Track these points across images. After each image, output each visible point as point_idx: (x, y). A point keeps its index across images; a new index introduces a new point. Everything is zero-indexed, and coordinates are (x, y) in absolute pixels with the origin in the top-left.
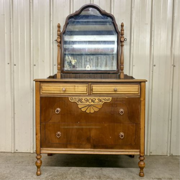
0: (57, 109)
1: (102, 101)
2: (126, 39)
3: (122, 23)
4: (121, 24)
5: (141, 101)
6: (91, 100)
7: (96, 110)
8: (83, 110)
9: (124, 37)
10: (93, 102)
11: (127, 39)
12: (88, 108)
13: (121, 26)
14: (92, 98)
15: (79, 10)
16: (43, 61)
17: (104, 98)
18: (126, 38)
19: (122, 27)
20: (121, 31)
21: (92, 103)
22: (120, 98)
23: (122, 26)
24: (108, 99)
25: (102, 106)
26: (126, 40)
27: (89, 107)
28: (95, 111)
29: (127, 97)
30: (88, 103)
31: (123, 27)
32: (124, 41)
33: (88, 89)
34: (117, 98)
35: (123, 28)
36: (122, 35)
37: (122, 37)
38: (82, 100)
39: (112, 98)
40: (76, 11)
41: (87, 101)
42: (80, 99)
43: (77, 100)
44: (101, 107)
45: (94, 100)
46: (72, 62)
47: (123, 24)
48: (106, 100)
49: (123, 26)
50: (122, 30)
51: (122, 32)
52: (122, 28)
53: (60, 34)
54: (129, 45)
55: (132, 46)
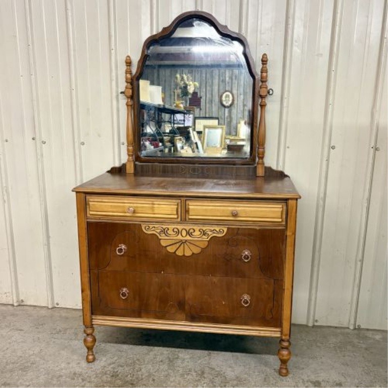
0: (120, 245)
1: (208, 234)
2: (272, 90)
3: (265, 54)
4: (261, 57)
5: (286, 236)
6: (186, 230)
7: (197, 250)
8: (171, 249)
9: (266, 88)
10: (189, 235)
11: (274, 90)
12: (180, 246)
13: (262, 61)
14: (188, 228)
15: (171, 25)
17: (212, 229)
18: (271, 89)
19: (263, 64)
20: (262, 72)
21: (188, 238)
22: (245, 229)
23: (264, 61)
24: (220, 230)
25: (206, 243)
26: (271, 93)
27: (183, 245)
28: (193, 253)
29: (258, 228)
30: (180, 237)
31: (266, 64)
32: (266, 96)
33: (179, 210)
34: (239, 229)
35: (266, 67)
36: (264, 80)
37: (263, 87)
38: (168, 232)
39: (228, 228)
40: (165, 29)
41: (178, 232)
42: (164, 230)
43: (158, 231)
44: (205, 246)
45: (192, 231)
46: (188, 87)
47: (266, 58)
48: (215, 232)
49: (266, 61)
50: (264, 71)
51: (264, 74)
52: (265, 65)
53: (132, 79)
54: (279, 103)
55: (285, 104)
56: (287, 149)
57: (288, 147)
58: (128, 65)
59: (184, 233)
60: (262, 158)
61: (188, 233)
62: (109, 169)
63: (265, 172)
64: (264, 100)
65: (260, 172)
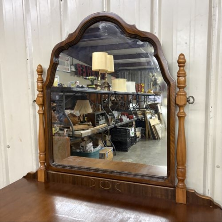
2: (193, 98)
3: (182, 55)
4: (178, 59)
9: (185, 95)
11: (195, 97)
13: (179, 62)
15: (76, 31)
16: (21, 140)
18: (191, 97)
19: (180, 66)
20: (178, 77)
23: (182, 63)
26: (191, 100)
31: (183, 66)
32: (185, 105)
35: (184, 70)
37: (181, 95)
40: (71, 35)
47: (184, 58)
49: (184, 63)
50: (182, 74)
51: (182, 79)
52: (182, 68)
53: (43, 88)
54: (204, 113)
55: (211, 114)
56: (216, 169)
57: (218, 167)
58: (39, 73)
60: (183, 181)
62: (25, 175)
63: (187, 197)
64: (182, 111)
65: (181, 198)
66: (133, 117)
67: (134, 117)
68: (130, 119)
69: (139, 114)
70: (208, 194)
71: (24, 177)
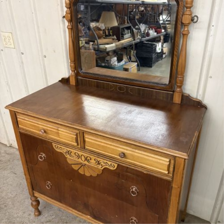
1: (102, 165)
2: (197, 17)
5: (172, 187)
6: (85, 157)
7: (95, 175)
8: (75, 167)
9: (191, 14)
10: (87, 160)
12: (81, 167)
14: (86, 155)
17: (105, 161)
21: (86, 162)
22: (133, 169)
24: (111, 164)
27: (83, 167)
28: (91, 175)
30: (80, 160)
32: (189, 24)
33: (79, 139)
34: (127, 167)
36: (189, 6)
38: (71, 154)
39: (118, 165)
41: (79, 157)
42: (69, 152)
43: (65, 151)
44: (100, 173)
45: (88, 158)
48: (107, 164)
55: (212, 33)
56: (209, 79)
57: (211, 77)
59: (83, 158)
60: (180, 87)
61: (86, 159)
62: (60, 79)
63: (182, 99)
64: (186, 29)
65: (177, 99)
66: (161, 31)
67: (163, 31)
68: (157, 34)
69: (168, 28)
70: (200, 98)
71: (60, 81)
